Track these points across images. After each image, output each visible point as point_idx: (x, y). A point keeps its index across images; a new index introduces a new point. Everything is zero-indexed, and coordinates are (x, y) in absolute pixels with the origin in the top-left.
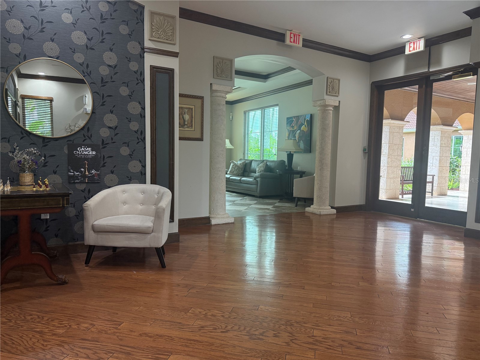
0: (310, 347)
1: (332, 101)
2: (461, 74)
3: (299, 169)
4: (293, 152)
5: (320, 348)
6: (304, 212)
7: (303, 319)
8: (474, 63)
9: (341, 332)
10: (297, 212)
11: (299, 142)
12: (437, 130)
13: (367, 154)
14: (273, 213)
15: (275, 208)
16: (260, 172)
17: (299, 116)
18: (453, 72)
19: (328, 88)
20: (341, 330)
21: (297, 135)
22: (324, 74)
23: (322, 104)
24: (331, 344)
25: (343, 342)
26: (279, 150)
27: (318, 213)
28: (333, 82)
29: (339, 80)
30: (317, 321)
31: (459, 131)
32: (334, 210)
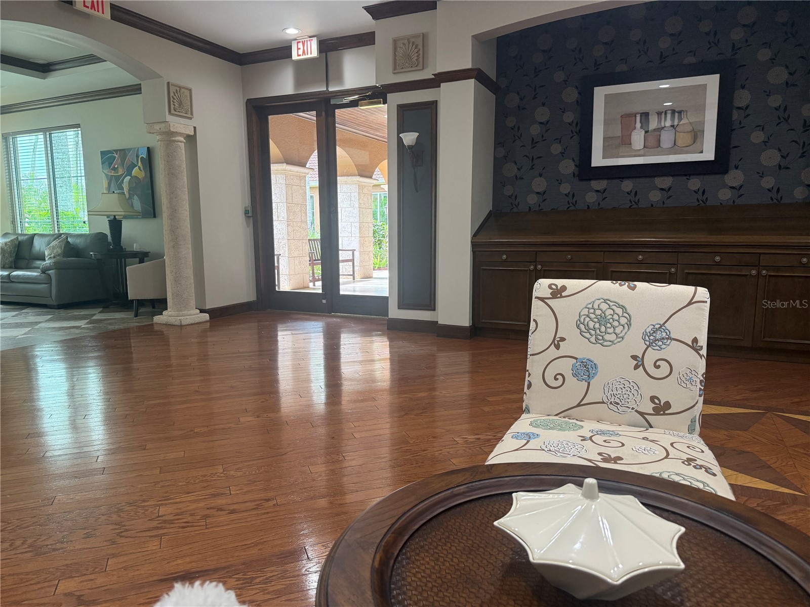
0: (152, 534)
1: (181, 126)
2: (369, 99)
3: (136, 247)
4: (122, 217)
5: (171, 530)
6: (152, 325)
7: (141, 495)
8: (382, 86)
9: (206, 497)
10: (139, 326)
11: (130, 198)
12: (352, 184)
13: (252, 218)
14: (88, 332)
15: (93, 324)
16: (54, 257)
17: (125, 149)
18: (359, 96)
19: (172, 103)
20: (206, 495)
21: (125, 186)
22: (162, 77)
23: (164, 130)
24: (189, 519)
25: (208, 510)
26: (91, 213)
27: (177, 323)
28: (180, 92)
29: (190, 90)
30: (166, 492)
31: (382, 186)
32: (205, 314)
